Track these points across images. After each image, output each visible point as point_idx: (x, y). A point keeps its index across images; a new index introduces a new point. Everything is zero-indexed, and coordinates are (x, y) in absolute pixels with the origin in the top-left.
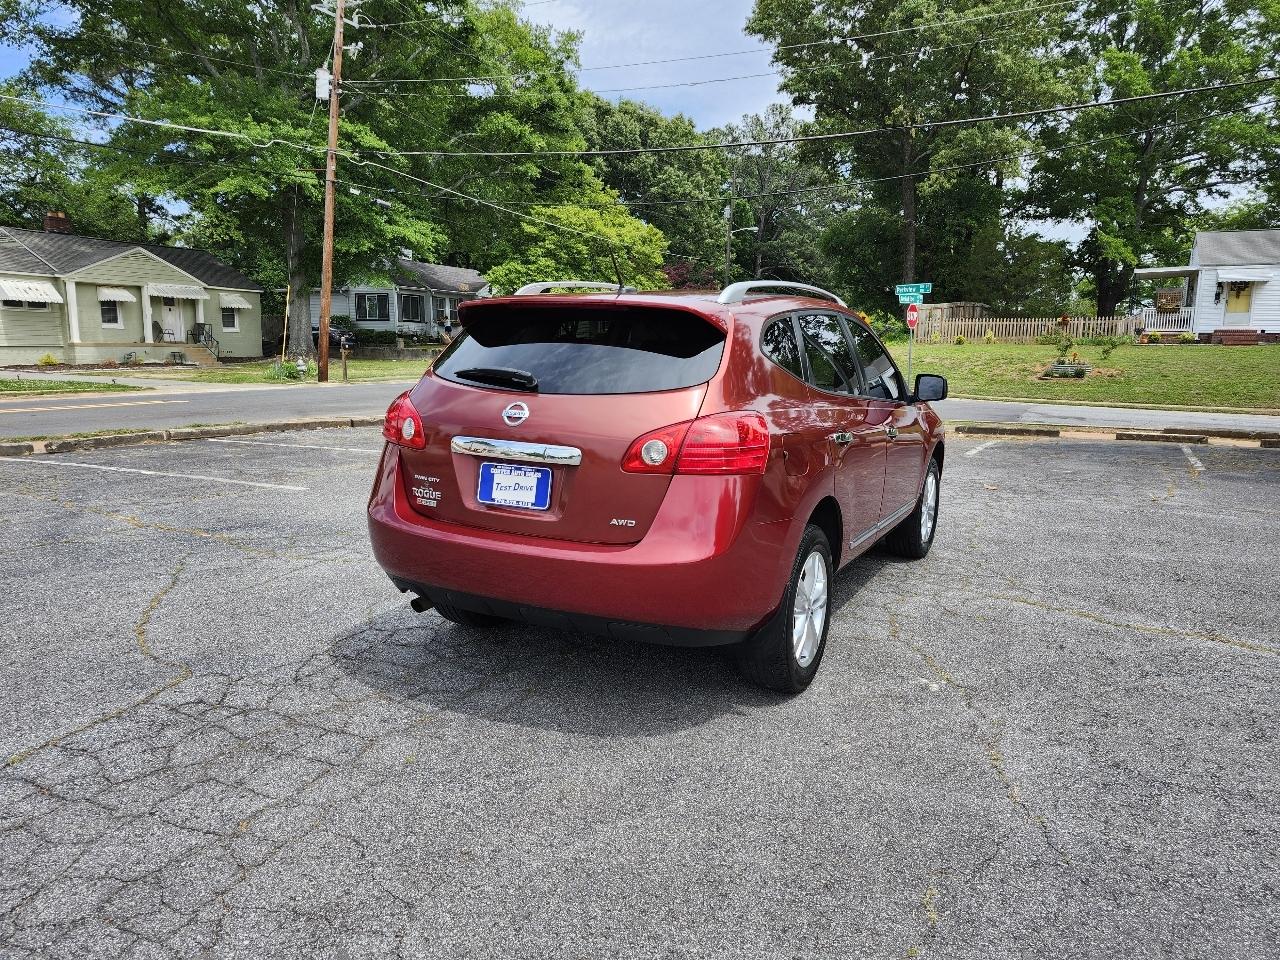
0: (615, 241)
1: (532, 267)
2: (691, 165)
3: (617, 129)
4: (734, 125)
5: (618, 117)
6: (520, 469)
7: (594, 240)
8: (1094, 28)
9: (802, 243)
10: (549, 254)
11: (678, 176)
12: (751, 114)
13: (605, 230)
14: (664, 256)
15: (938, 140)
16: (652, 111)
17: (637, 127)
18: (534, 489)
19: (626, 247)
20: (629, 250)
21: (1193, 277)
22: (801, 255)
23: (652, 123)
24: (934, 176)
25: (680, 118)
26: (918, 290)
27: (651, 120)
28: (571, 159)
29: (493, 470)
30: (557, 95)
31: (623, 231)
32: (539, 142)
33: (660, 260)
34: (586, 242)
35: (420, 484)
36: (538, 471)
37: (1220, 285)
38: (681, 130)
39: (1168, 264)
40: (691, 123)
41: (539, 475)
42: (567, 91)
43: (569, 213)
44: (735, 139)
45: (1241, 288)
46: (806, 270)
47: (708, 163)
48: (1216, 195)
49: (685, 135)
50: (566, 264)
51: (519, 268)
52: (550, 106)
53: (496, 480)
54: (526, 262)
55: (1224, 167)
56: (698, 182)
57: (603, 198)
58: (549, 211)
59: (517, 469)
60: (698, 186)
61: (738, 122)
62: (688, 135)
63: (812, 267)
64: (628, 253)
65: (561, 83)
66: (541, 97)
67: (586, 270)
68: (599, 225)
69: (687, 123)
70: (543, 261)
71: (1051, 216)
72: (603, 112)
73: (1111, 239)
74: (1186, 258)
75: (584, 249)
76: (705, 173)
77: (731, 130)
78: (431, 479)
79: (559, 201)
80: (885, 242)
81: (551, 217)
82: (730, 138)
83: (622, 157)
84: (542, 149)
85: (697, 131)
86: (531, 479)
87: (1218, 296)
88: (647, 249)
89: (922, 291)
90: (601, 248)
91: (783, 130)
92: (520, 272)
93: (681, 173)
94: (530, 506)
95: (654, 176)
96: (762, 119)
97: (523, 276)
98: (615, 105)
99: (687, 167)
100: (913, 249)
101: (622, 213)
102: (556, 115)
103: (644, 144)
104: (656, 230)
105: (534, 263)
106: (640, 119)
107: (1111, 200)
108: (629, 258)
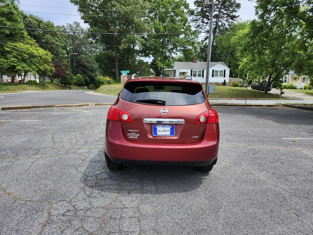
0: (37, 54)
1: (9, 61)
2: (54, 35)
3: (30, 22)
4: (64, 25)
5: (30, 19)
6: (165, 126)
7: (29, 53)
8: (150, 15)
9: (86, 58)
10: (14, 57)
11: (50, 37)
12: (69, 23)
13: (33, 51)
14: (51, 59)
15: (122, 36)
16: (40, 18)
17: (36, 22)
18: (170, 131)
19: (40, 56)
20: (41, 57)
21: (175, 71)
22: (86, 61)
23: (40, 22)
24: (122, 45)
25: (49, 22)
26: (126, 72)
27: (40, 21)
28: (19, 29)
29: (156, 127)
30: (13, 10)
31: (38, 51)
32: (9, 23)
33: (51, 60)
34: (27, 54)
35: (130, 132)
36: (171, 126)
37: (180, 73)
38: (49, 25)
39: (169, 68)
40: (52, 23)
41: (171, 127)
42: (16, 9)
43: (20, 45)
44: (65, 29)
45: (183, 73)
46: (88, 65)
47: (58, 35)
48: (175, 54)
49: (51, 26)
50: (20, 60)
51: (4, 60)
52: (12, 13)
53: (158, 130)
54: (7, 59)
55: (176, 48)
56: (56, 40)
57: (31, 42)
58: (14, 44)
59: (164, 126)
60: (56, 41)
61: (65, 25)
62: (52, 26)
63: (89, 64)
64: (40, 58)
65: (14, 7)
66: (8, 10)
67: (28, 62)
68: (31, 49)
69: (51, 23)
70: (13, 59)
71: (144, 56)
72: (25, 17)
73: (159, 62)
74: (173, 67)
75: (27, 56)
76: (58, 37)
77: (64, 27)
78: (135, 131)
79: (16, 41)
80: (111, 59)
81: (14, 46)
82: (63, 29)
83: (32, 31)
84: (9, 26)
85: (54, 26)
86: (168, 128)
87: (180, 75)
88: (46, 57)
89: (127, 72)
90: (32, 56)
91: (78, 28)
92: (4, 62)
93: (51, 37)
94: (169, 135)
95: (43, 37)
96: (72, 25)
97: (6, 63)
98: (28, 15)
99: (52, 35)
100: (117, 62)
101: (37, 46)
102: (14, 16)
103: (39, 28)
104: (49, 52)
105: (10, 59)
106: (37, 20)
107: (158, 54)
108: (41, 59)
